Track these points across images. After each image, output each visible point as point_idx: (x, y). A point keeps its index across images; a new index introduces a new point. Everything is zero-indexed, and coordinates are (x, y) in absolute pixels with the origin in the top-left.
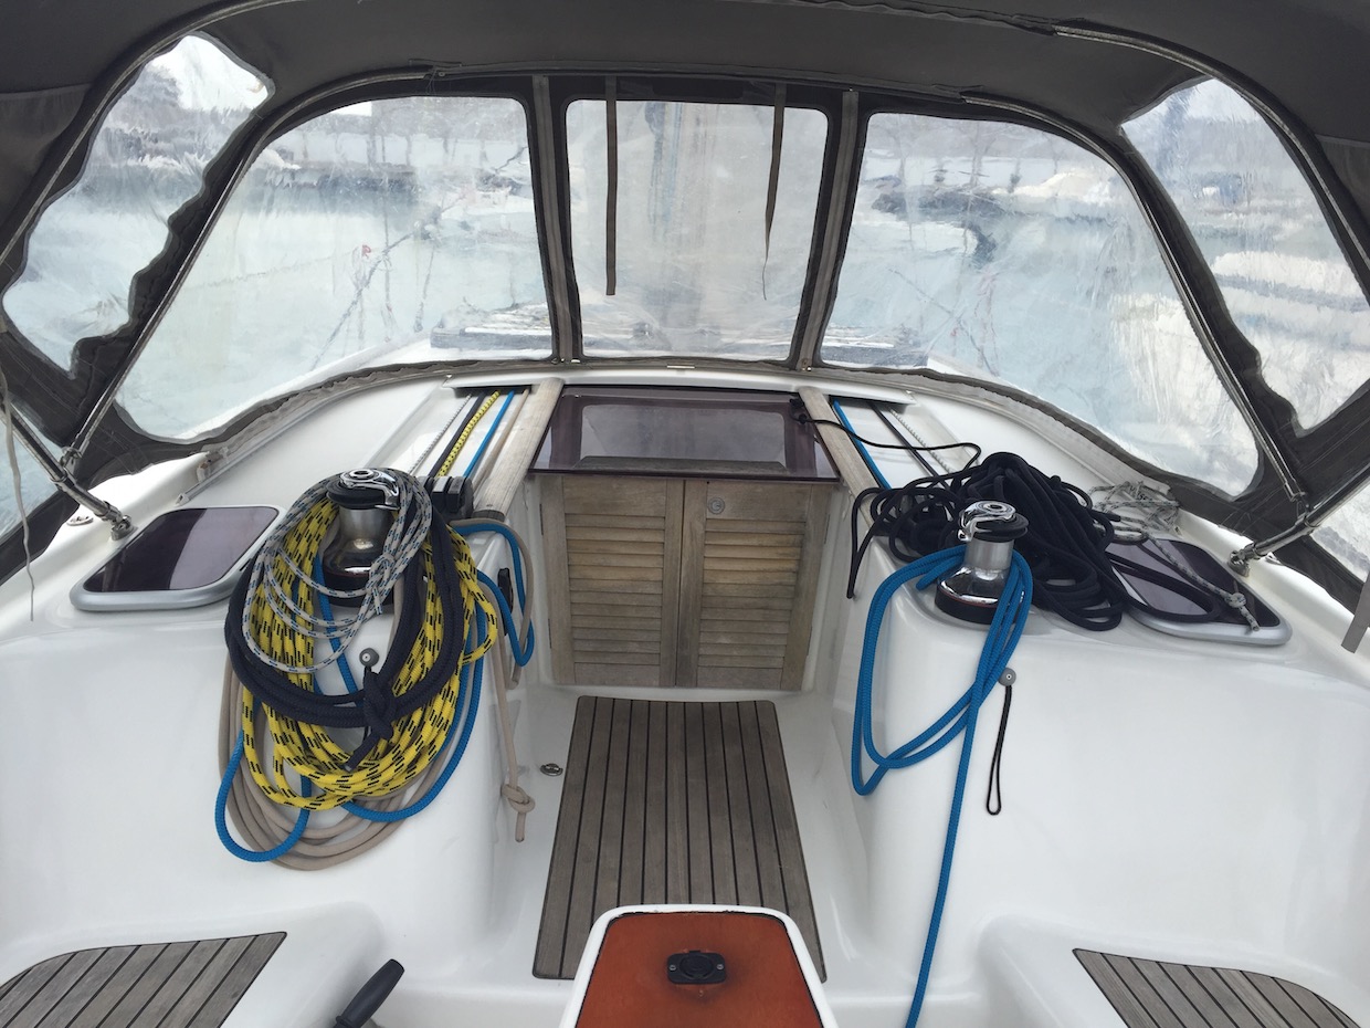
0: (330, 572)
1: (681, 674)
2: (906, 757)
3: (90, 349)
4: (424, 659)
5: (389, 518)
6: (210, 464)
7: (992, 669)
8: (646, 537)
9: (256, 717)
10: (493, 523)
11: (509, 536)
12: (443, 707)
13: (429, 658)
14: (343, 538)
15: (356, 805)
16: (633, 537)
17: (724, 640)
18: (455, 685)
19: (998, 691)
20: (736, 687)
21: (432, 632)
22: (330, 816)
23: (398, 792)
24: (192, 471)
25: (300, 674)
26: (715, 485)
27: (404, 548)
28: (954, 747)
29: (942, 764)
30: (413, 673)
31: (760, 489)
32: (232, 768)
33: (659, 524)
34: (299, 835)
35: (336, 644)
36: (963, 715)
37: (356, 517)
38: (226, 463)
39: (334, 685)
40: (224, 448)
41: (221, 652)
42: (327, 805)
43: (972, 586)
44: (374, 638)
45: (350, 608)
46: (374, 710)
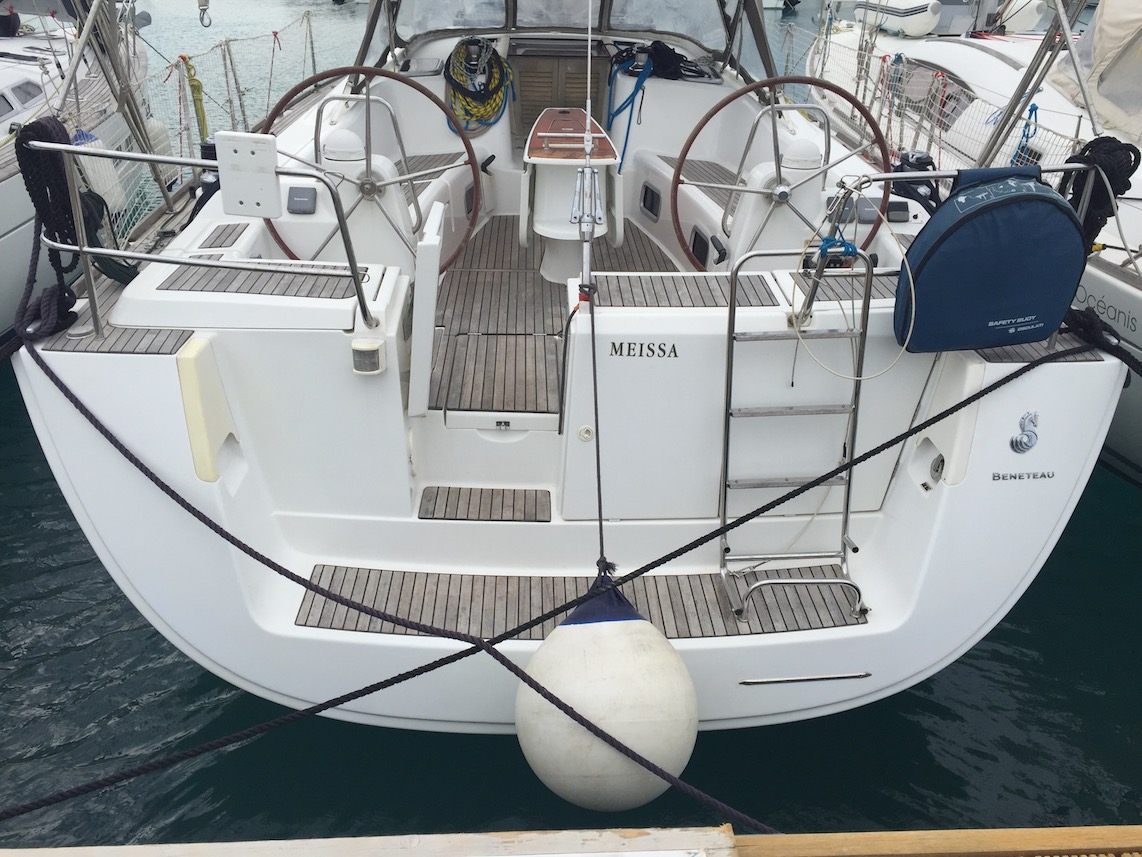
0: (468, 63)
2: (620, 110)
5: (482, 48)
7: (639, 87)
8: (547, 80)
9: (455, 97)
13: (496, 82)
14: (471, 55)
15: (480, 120)
18: (503, 90)
19: (641, 92)
21: (497, 76)
22: (473, 126)
23: (491, 117)
25: (464, 86)
26: (569, 60)
27: (486, 57)
29: (627, 112)
30: (492, 86)
33: (550, 75)
34: (465, 128)
35: (471, 80)
36: (631, 99)
37: (473, 48)
39: (472, 89)
42: (474, 119)
43: (637, 67)
44: (481, 79)
45: (475, 71)
46: (483, 96)
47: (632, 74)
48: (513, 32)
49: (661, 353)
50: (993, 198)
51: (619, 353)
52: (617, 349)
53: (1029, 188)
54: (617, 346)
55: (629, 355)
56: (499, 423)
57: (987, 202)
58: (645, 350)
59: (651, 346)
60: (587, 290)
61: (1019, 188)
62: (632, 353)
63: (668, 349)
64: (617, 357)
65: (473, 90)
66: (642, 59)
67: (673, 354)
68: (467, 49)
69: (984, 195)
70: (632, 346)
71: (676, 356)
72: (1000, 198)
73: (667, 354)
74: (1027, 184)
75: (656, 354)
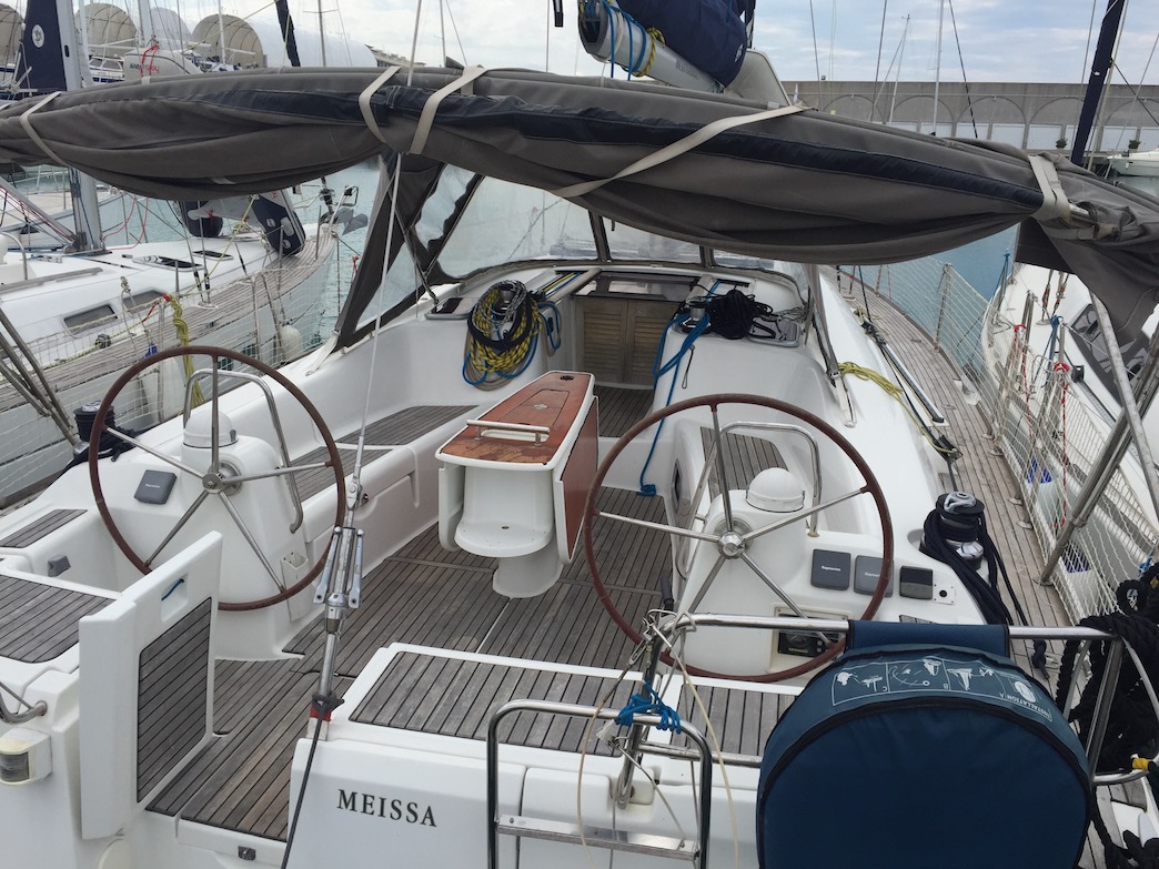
0: (497, 308)
1: (624, 379)
2: (665, 370)
3: (432, 242)
4: (520, 331)
5: (514, 293)
6: (462, 287)
7: (687, 345)
8: (614, 323)
9: (475, 345)
10: (551, 305)
11: (555, 309)
12: (525, 346)
13: (522, 332)
14: (501, 300)
15: (499, 372)
16: (608, 322)
17: (642, 365)
18: (529, 340)
19: (689, 352)
20: (645, 384)
21: (524, 325)
22: (493, 376)
23: (511, 369)
24: (456, 289)
25: (487, 334)
26: (639, 303)
27: (518, 302)
28: (674, 368)
29: (672, 372)
30: (517, 336)
31: (656, 305)
32: (468, 359)
33: (618, 318)
34: (483, 380)
35: (497, 327)
36: (677, 360)
37: (505, 293)
38: (467, 288)
39: (495, 338)
40: (467, 282)
41: (467, 328)
42: (492, 370)
43: (692, 323)
44: (507, 327)
45: (501, 318)
46: (505, 345)
47: (686, 330)
48: (609, 264)
49: (412, 818)
50: (887, 689)
51: (350, 806)
52: (348, 800)
53: (957, 682)
54: (348, 796)
55: (364, 811)
56: (241, 850)
57: (876, 697)
58: (388, 809)
59: (396, 804)
60: (321, 703)
61: (937, 680)
62: (369, 809)
63: (421, 813)
64: (347, 812)
65: (497, 339)
66: (698, 314)
67: (428, 821)
68: (500, 294)
69: (878, 682)
70: (369, 800)
71: (433, 824)
72: (902, 694)
73: (420, 819)
74: (955, 672)
75: (403, 818)
